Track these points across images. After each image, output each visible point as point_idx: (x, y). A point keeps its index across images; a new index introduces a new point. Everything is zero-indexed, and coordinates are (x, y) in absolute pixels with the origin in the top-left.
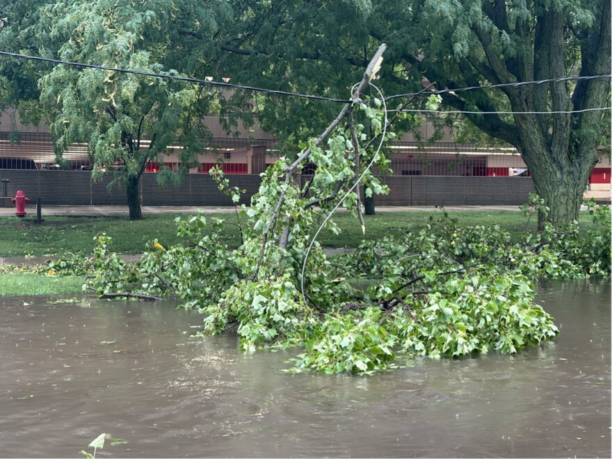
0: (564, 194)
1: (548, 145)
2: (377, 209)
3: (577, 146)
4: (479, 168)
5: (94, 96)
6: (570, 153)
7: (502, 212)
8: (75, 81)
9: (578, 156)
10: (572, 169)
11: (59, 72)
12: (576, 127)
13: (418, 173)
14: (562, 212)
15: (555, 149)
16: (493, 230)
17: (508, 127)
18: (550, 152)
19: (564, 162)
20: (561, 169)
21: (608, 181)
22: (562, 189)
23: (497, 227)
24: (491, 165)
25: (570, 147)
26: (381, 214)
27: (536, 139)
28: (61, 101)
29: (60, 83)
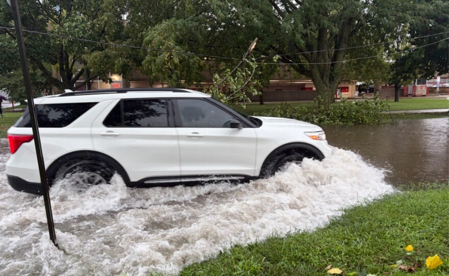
0: (327, 95)
1: (322, 77)
2: (264, 103)
3: (333, 77)
4: (302, 87)
5: (162, 66)
6: (330, 80)
7: (309, 103)
8: (155, 61)
9: (333, 80)
10: (331, 86)
11: (148, 58)
12: (332, 70)
13: (281, 90)
14: (327, 101)
15: (325, 78)
16: (302, 108)
17: (308, 71)
18: (323, 80)
19: (328, 83)
20: (327, 86)
21: (348, 91)
22: (327, 93)
23: (304, 107)
24: (306, 86)
25: (330, 78)
26: (266, 104)
27: (318, 75)
28: (151, 68)
29: (150, 62)
